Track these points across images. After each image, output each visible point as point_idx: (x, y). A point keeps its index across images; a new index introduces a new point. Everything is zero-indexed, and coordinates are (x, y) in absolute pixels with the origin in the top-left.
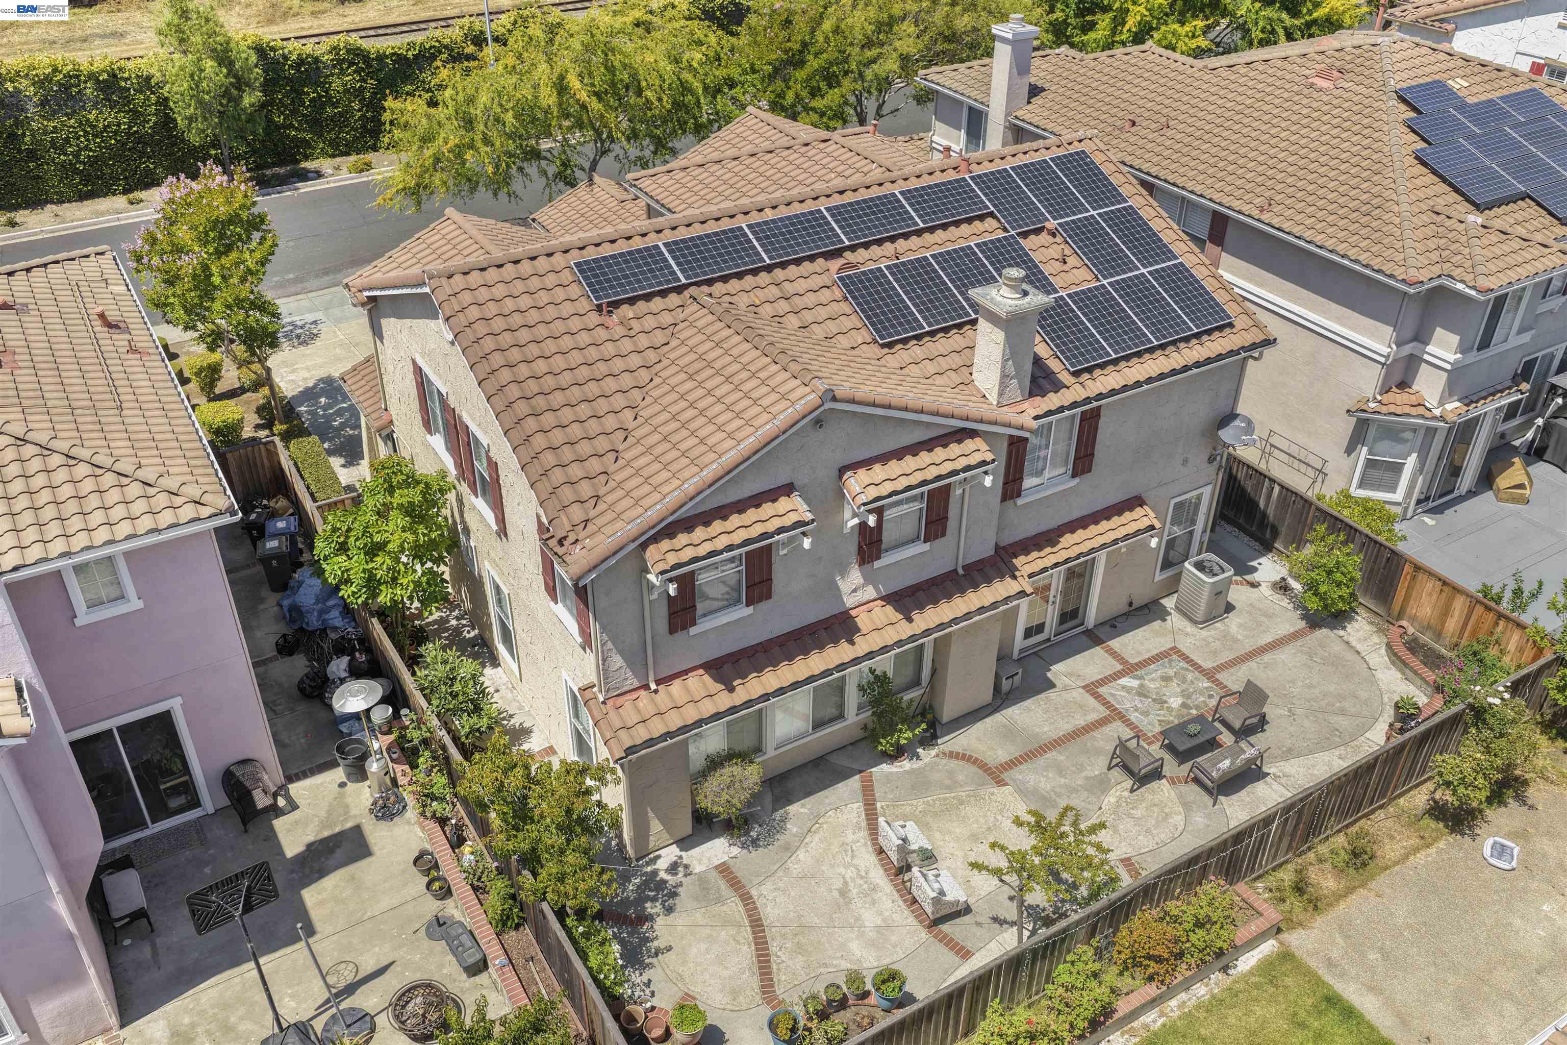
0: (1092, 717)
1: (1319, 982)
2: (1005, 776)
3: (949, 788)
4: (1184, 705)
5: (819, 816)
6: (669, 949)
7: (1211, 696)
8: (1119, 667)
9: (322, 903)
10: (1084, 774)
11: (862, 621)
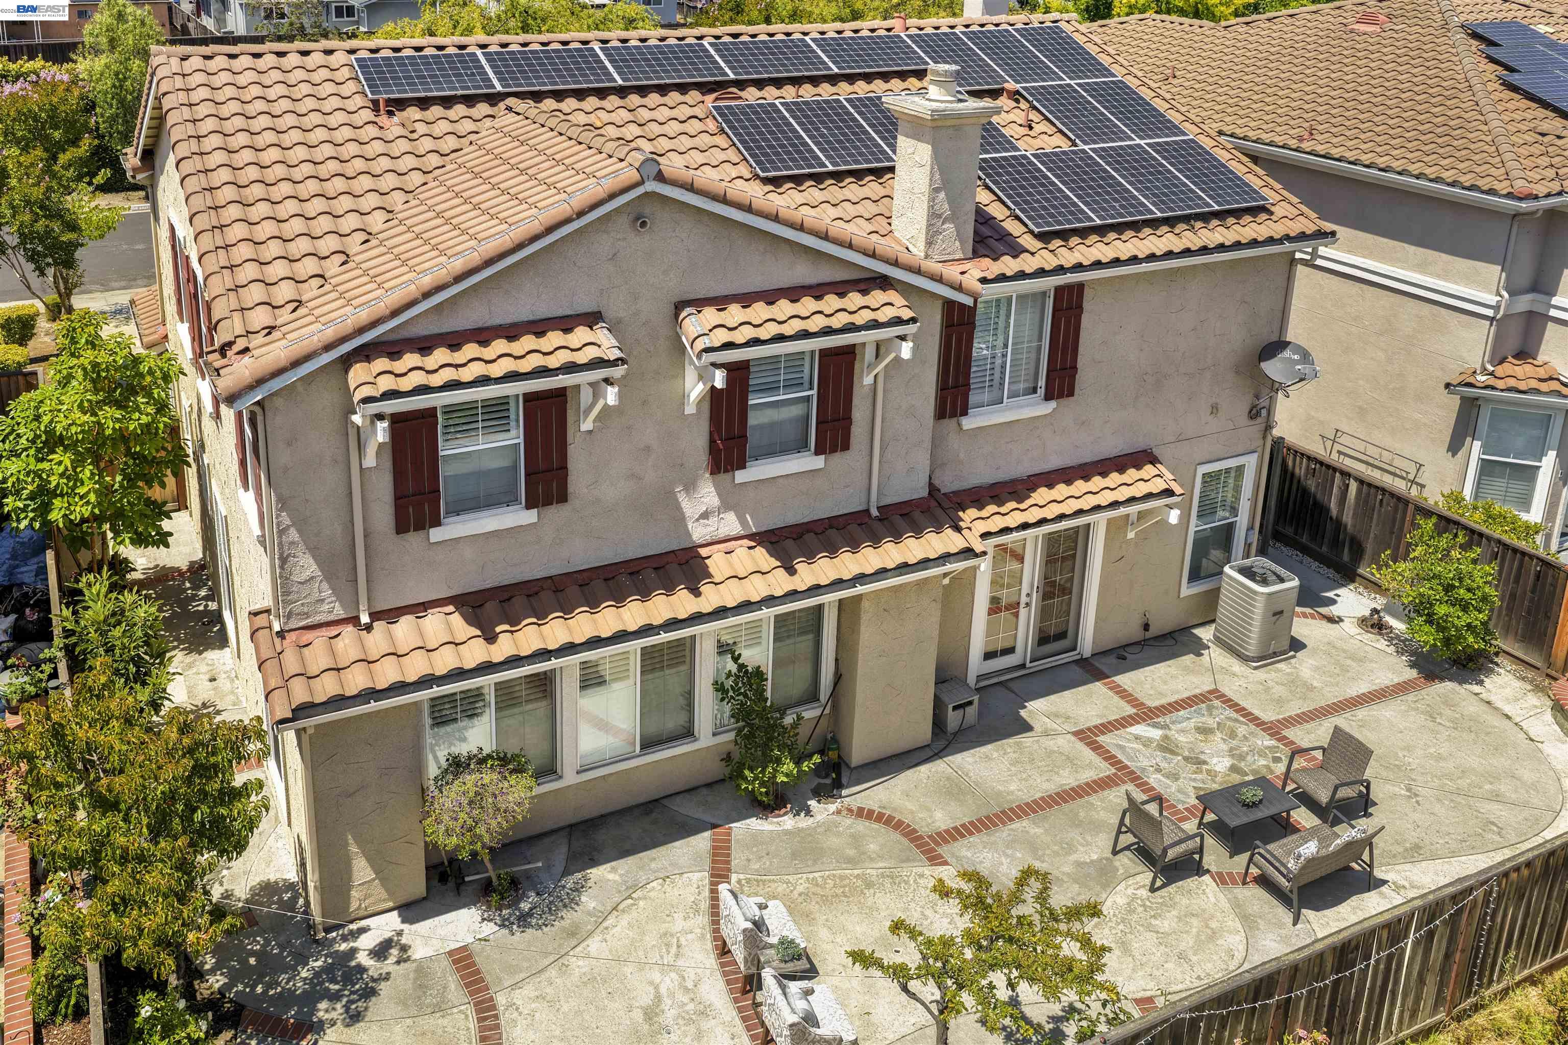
0: (1088, 775)
2: (944, 850)
3: (852, 862)
4: (1233, 769)
5: (635, 887)
7: (1276, 759)
8: (1130, 710)
10: (1073, 857)
11: (717, 563)
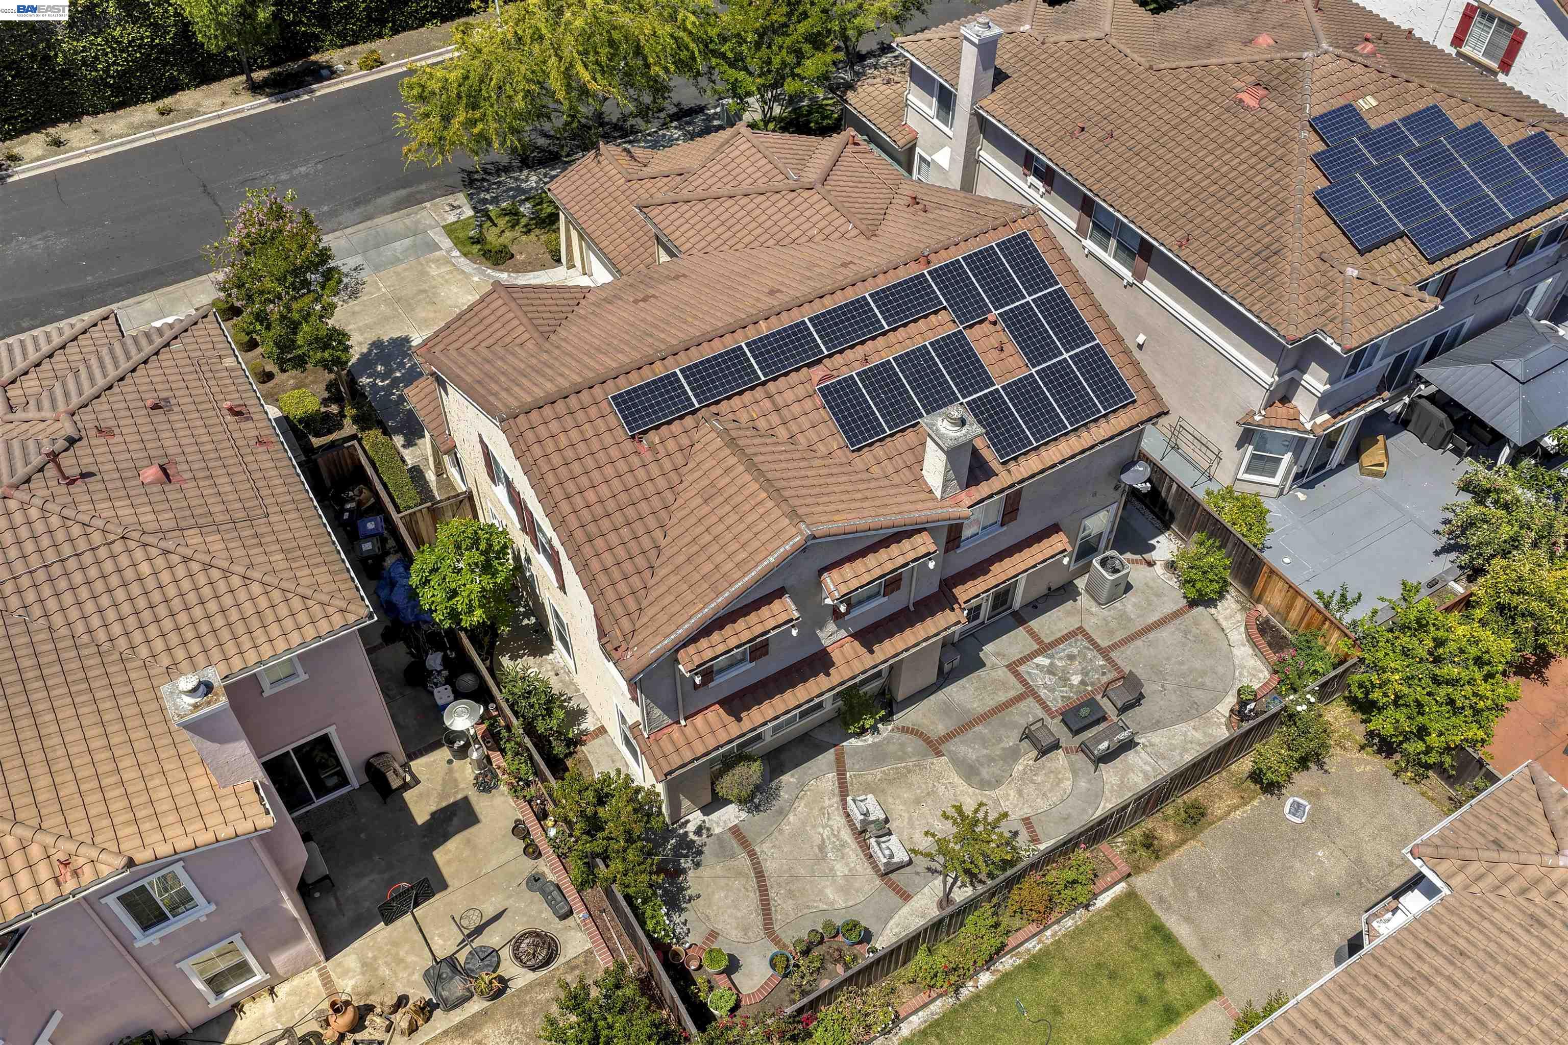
0: (1012, 694)
1: (1152, 914)
2: (942, 748)
3: (902, 759)
4: (1082, 682)
5: (804, 785)
6: (699, 896)
7: (1104, 674)
8: (1036, 647)
9: (449, 862)
10: (1002, 745)
11: (836, 656)
